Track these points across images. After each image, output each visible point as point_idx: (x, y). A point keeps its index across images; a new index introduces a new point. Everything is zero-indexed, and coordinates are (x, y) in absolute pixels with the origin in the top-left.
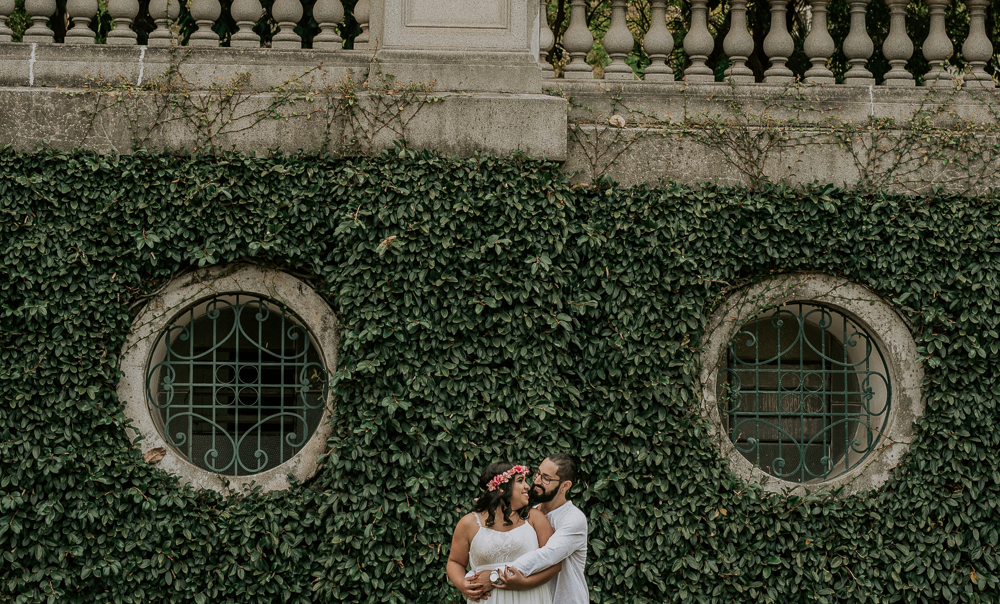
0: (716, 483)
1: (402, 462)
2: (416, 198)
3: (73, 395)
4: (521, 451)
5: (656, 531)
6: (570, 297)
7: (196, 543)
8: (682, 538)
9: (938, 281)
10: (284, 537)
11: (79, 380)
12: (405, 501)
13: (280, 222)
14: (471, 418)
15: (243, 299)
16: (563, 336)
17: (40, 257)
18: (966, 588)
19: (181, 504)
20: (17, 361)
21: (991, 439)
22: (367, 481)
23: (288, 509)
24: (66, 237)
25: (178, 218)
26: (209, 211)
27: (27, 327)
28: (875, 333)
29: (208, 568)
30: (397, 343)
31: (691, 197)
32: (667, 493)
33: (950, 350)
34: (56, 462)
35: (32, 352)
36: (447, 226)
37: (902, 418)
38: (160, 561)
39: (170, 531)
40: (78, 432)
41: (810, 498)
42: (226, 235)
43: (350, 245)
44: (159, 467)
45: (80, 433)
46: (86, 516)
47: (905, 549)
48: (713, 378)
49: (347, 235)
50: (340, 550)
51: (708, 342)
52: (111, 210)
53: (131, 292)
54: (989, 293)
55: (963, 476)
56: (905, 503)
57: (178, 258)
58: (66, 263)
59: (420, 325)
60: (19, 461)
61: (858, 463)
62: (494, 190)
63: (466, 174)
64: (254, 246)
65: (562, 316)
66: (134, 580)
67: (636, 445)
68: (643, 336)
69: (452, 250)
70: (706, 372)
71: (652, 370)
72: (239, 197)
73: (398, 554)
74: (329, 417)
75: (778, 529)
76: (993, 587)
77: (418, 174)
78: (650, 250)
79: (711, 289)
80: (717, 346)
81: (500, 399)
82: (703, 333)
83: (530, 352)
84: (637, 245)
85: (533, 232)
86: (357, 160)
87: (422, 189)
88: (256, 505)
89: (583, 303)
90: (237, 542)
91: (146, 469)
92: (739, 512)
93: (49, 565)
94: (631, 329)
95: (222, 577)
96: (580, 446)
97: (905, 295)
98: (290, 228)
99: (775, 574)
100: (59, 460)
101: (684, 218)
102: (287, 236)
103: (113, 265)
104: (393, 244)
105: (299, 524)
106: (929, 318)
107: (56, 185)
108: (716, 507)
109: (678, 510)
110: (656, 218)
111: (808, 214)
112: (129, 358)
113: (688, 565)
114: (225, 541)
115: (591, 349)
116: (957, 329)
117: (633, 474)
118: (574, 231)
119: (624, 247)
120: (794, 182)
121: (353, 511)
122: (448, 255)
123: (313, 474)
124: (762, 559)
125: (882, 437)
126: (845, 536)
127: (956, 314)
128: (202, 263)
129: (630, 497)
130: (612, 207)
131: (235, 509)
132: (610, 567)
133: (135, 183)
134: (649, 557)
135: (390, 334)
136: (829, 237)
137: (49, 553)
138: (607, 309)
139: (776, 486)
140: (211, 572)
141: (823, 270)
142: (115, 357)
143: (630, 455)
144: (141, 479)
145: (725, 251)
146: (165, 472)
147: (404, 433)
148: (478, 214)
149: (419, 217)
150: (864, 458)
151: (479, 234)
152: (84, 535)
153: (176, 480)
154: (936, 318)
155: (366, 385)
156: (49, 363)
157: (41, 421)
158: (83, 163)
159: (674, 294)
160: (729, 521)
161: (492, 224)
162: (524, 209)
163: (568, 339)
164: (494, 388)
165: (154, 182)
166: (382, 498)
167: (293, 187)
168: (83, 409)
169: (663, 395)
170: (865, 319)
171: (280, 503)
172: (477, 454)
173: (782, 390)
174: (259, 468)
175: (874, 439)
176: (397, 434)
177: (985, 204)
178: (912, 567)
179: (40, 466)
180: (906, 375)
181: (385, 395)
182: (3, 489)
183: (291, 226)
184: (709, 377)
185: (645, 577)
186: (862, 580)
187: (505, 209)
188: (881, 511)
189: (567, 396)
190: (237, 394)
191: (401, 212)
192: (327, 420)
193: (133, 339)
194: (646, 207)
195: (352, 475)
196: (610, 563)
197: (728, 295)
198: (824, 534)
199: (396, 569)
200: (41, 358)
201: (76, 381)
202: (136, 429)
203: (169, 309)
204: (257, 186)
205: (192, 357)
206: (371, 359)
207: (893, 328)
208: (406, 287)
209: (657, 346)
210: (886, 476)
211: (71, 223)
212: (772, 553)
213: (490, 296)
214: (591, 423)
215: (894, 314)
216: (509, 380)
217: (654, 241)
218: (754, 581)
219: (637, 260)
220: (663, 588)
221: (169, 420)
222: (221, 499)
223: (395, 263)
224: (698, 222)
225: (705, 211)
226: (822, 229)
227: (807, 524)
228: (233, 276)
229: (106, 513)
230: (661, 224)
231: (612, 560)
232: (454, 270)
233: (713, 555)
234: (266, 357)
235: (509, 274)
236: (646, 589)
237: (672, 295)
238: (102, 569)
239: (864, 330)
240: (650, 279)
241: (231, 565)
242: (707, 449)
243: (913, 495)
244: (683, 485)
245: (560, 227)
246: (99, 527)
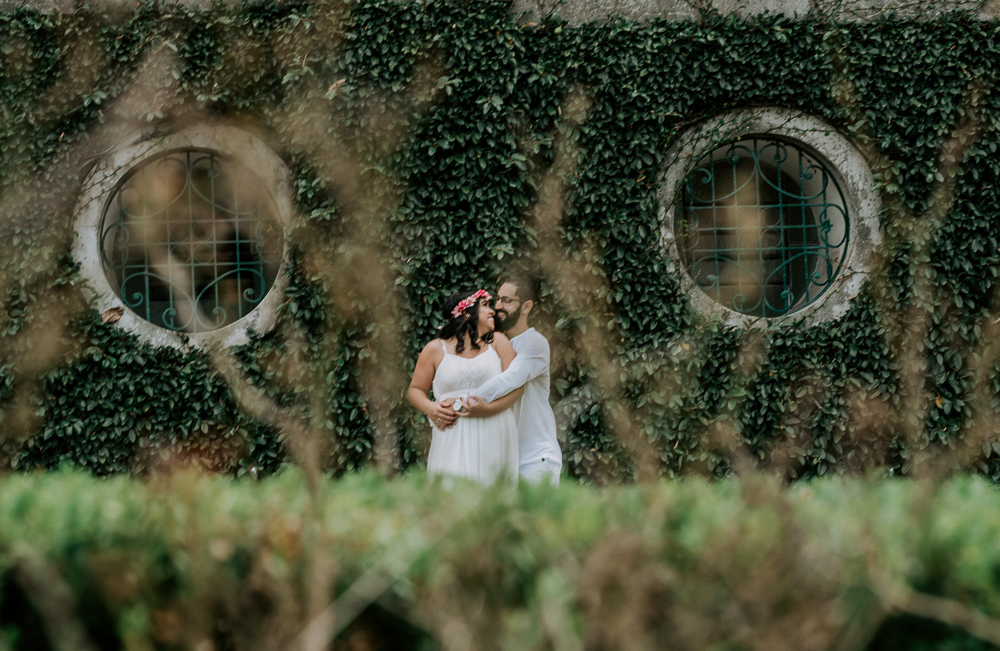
0: (677, 319)
1: (362, 308)
2: (363, 43)
3: (27, 257)
5: (620, 368)
6: (523, 138)
7: (158, 400)
8: (646, 374)
9: (892, 108)
10: (246, 390)
11: (32, 241)
12: (366, 347)
13: (228, 74)
15: (194, 156)
16: (518, 176)
18: (932, 413)
19: (141, 361)
21: (951, 264)
22: (327, 329)
23: (249, 362)
25: (124, 74)
26: (155, 66)
28: (831, 163)
29: (171, 424)
30: (351, 190)
31: (641, 33)
32: (628, 330)
33: (907, 176)
34: (13, 324)
36: (396, 68)
37: (861, 247)
38: (123, 419)
39: (131, 388)
40: (34, 294)
41: (773, 331)
42: (174, 89)
43: (299, 94)
44: (117, 326)
45: (36, 295)
46: (46, 377)
47: (869, 377)
48: (670, 215)
49: (295, 83)
50: (303, 400)
51: (664, 179)
52: (56, 69)
53: (80, 151)
54: (944, 117)
55: (925, 301)
56: (868, 331)
58: (13, 124)
59: (373, 170)
61: (819, 296)
62: (442, 31)
63: (413, 17)
64: (202, 99)
65: (516, 156)
66: (97, 440)
67: (596, 284)
68: (598, 174)
69: (402, 94)
70: (663, 209)
71: (608, 208)
72: (185, 51)
73: (362, 401)
74: (286, 269)
75: (742, 361)
76: (959, 410)
77: (365, 18)
78: (602, 87)
79: (665, 124)
80: (673, 183)
81: (457, 241)
82: (659, 170)
83: (485, 193)
84: (589, 83)
85: (483, 73)
86: (301, 8)
87: (369, 33)
88: (217, 360)
89: (539, 142)
90: (199, 398)
91: (104, 328)
92: (702, 346)
94: (586, 168)
95: (186, 432)
97: (860, 123)
98: (239, 81)
99: (741, 406)
100: (15, 321)
101: (635, 54)
102: (235, 88)
103: (60, 124)
104: (342, 89)
105: (261, 377)
106: (885, 144)
108: (678, 343)
109: (640, 346)
110: (607, 55)
111: (759, 45)
112: (81, 219)
113: (653, 401)
114: (187, 396)
116: (914, 156)
117: (594, 313)
118: (524, 71)
119: (575, 85)
120: (744, 14)
121: (315, 361)
122: (398, 99)
123: (272, 327)
124: (727, 392)
125: (842, 269)
126: (809, 366)
127: (911, 139)
128: (150, 117)
129: (592, 336)
130: (562, 46)
131: (196, 364)
132: (574, 406)
133: (78, 41)
134: (614, 394)
136: (781, 67)
138: (561, 149)
139: (737, 321)
140: (175, 427)
141: (779, 103)
142: (67, 218)
143: (591, 293)
144: (99, 338)
145: (678, 85)
146: (123, 331)
148: (427, 56)
149: (368, 62)
150: (824, 291)
151: (428, 76)
152: (44, 397)
153: (135, 338)
154: (892, 144)
155: (321, 233)
158: (25, 23)
159: (628, 131)
160: (692, 356)
161: (442, 66)
162: (473, 50)
163: (523, 180)
164: (450, 230)
165: (98, 39)
166: (343, 346)
167: (239, 39)
168: (38, 269)
169: (621, 233)
170: (820, 150)
171: (240, 357)
172: (436, 297)
174: (218, 324)
175: (834, 272)
177: (937, 28)
178: (876, 394)
180: (864, 204)
181: (341, 243)
183: (238, 78)
184: (666, 214)
186: (827, 409)
187: (454, 51)
188: (844, 340)
189: (524, 237)
190: (192, 251)
191: (349, 58)
192: (283, 273)
193: (85, 200)
194: (596, 44)
195: (312, 324)
196: (575, 402)
197: (683, 130)
198: (788, 365)
199: (361, 415)
201: (29, 242)
202: (92, 289)
203: (120, 168)
204: (202, 39)
205: (145, 216)
206: (326, 207)
207: (849, 158)
208: (357, 133)
209: (613, 184)
210: (847, 306)
211: (16, 84)
213: (443, 138)
214: (550, 264)
215: (849, 144)
216: (465, 222)
217: (605, 78)
218: (719, 414)
219: (589, 98)
220: (629, 424)
221: (124, 281)
222: (181, 355)
223: (345, 110)
224: (649, 57)
225: (655, 46)
226: (774, 60)
227: (770, 355)
228: (182, 132)
229: (66, 374)
230: (611, 61)
231: (576, 399)
233: (677, 391)
234: (220, 213)
235: (460, 116)
236: (612, 427)
237: (625, 132)
238: (64, 429)
239: (820, 162)
240: (603, 116)
241: (194, 422)
242: (667, 286)
243: (875, 323)
244: (645, 322)
245: (510, 67)
246: (59, 388)
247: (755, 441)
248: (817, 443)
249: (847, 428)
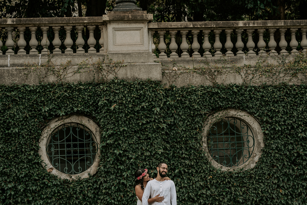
0: (209, 169)
1: (121, 168)
2: (121, 93)
3: (26, 154)
4: (154, 163)
5: (193, 183)
6: (165, 119)
7: (64, 194)
8: (200, 185)
9: (266, 109)
10: (88, 191)
11: (28, 150)
12: (123, 179)
13: (83, 102)
14: (140, 154)
15: (73, 124)
16: (164, 130)
17: (15, 115)
18: (279, 194)
19: (59, 183)
20: (10, 145)
21: (283, 152)
22: (111, 174)
23: (89, 183)
24: (22, 109)
25: (53, 102)
26: (62, 100)
27: (12, 136)
28: (249, 125)
29: (68, 201)
30: (118, 135)
31: (197, 89)
32: (195, 172)
33: (271, 128)
34: (23, 173)
35: (14, 143)
36: (130, 101)
37: (258, 148)
38: (54, 200)
39: (56, 191)
41: (235, 172)
42: (68, 107)
43: (103, 108)
44: (52, 173)
45: (29, 165)
46: (32, 189)
47: (262, 184)
48: (206, 140)
49: (102, 105)
50: (105, 194)
51: (204, 130)
52: (34, 101)
53: (41, 124)
54: (281, 112)
55: (276, 163)
56: (261, 171)
57: (54, 114)
58: (22, 117)
59: (124, 129)
60: (12, 174)
61: (246, 161)
62: (142, 90)
63: (134, 86)
64: (76, 109)
65: (163, 124)
67: (186, 160)
68: (186, 129)
69: (132, 108)
70: (204, 138)
71: (189, 138)
72: (70, 96)
73: (122, 194)
74: (99, 156)
75: (227, 181)
76: (287, 193)
77: (121, 86)
78: (187, 105)
79: (204, 115)
80: (206, 131)
81: (148, 149)
82: (202, 127)
83: (155, 135)
84: (183, 104)
85: (154, 101)
86: (103, 83)
87: (122, 91)
88: (80, 183)
89: (170, 120)
90: (75, 193)
91: (48, 174)
92: (215, 177)
93: (22, 203)
94: (182, 127)
95: (72, 203)
96: (170, 161)
97: (258, 114)
98: (86, 104)
99: (227, 193)
100: (24, 173)
101: (196, 95)
102: (85, 106)
103: (36, 117)
104: (116, 107)
105: (93, 187)
106: (265, 120)
107: (18, 95)
108: (209, 175)
109: (198, 177)
110: (188, 96)
111: (229, 92)
112: (41, 143)
113: (202, 192)
114: (72, 193)
115: (172, 133)
116: (272, 122)
117: (186, 168)
118: (165, 101)
119: (179, 104)
120: (225, 84)
121: (108, 183)
122: (131, 109)
123: (95, 173)
124: (223, 189)
125: (253, 154)
126: (245, 182)
127: (272, 118)
128: (61, 115)
129: (185, 174)
130: (175, 93)
131: (74, 184)
132: (181, 194)
133: (40, 93)
134: (192, 191)
135: (116, 132)
136: (236, 98)
137: (22, 199)
138: (176, 122)
139: (225, 169)
140: (68, 202)
141: (235, 108)
142: (37, 143)
143: (185, 162)
144: (47, 177)
145: (207, 104)
146: (54, 175)
147: (121, 160)
148: (139, 97)
149: (122, 99)
150: (248, 160)
151: (139, 103)
152: (32, 194)
153: (57, 177)
154: (267, 120)
155: (109, 147)
156: (19, 145)
157: (17, 162)
158: (25, 88)
159: (194, 117)
160: (213, 179)
161: (143, 100)
162: (151, 95)
163: (165, 131)
164: (146, 146)
165: (46, 92)
166: (116, 178)
167: (85, 92)
168: (30, 158)
169: (193, 145)
170: (246, 121)
171: (86, 181)
172: (142, 165)
173: (224, 142)
174: (80, 172)
175: (250, 154)
176: (119, 160)
177: (278, 87)
178: (264, 189)
179: (18, 175)
180: (259, 136)
181: (115, 150)
182: (8, 182)
183: (85, 103)
184: (205, 139)
185: (191, 196)
186: (250, 194)
187: (146, 95)
188: (254, 174)
189: (166, 147)
190: (72, 151)
191: (117, 97)
192: (98, 158)
193: (42, 137)
194: (185, 93)
195: (107, 173)
196: (181, 193)
197: (208, 116)
198: (239, 182)
199: (121, 198)
200: (17, 144)
201: (27, 150)
202: (45, 163)
203: (52, 128)
204: (75, 92)
205: (59, 142)
206: (111, 139)
207: (254, 123)
208: (119, 119)
209: (190, 132)
210: (255, 164)
211: (23, 105)
212: (225, 188)
213: (143, 120)
214: (173, 154)
215: (254, 119)
216: (150, 143)
217: (187, 102)
218: (221, 196)
219: (183, 108)
220: (196, 199)
221: (53, 160)
222: (70, 181)
223: (116, 112)
224: (199, 96)
225: (201, 93)
226: (234, 96)
227: (234, 179)
228: (70, 118)
229: (38, 187)
231: (181, 192)
232: (133, 113)
233: (209, 189)
234: (80, 141)
235: (148, 113)
236: (191, 200)
238: (37, 203)
239: (246, 124)
240: (187, 113)
241: (74, 200)
242: (206, 160)
243: (263, 169)
244: (200, 170)
245: (161, 100)
246: (36, 192)
247: (231, 203)
248: (248, 204)
249: (256, 199)
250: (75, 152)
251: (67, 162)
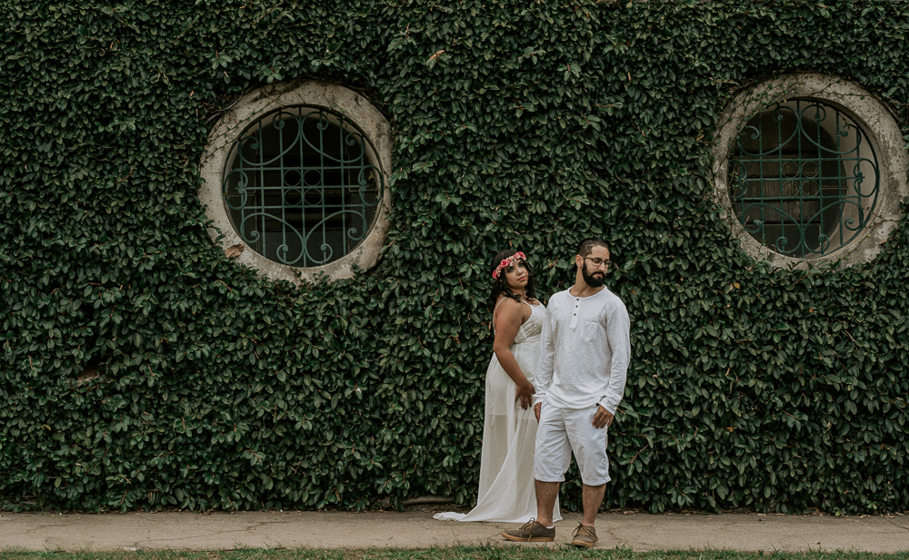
0: (730, 261)
1: (456, 251)
2: (459, 16)
3: (161, 201)
4: (559, 238)
5: (679, 305)
6: (597, 101)
7: (276, 327)
8: (702, 310)
10: (351, 319)
11: (166, 187)
12: (459, 285)
13: (338, 41)
14: (515, 210)
15: (305, 111)
16: (592, 135)
17: (126, 79)
19: (261, 293)
20: (110, 172)
22: (424, 268)
23: (355, 294)
24: (148, 60)
25: (247, 40)
26: (274, 33)
27: (117, 141)
28: (865, 124)
29: (286, 349)
30: (447, 146)
31: (701, 8)
32: (687, 270)
34: (149, 260)
35: (123, 164)
36: (488, 41)
37: (890, 198)
38: (245, 344)
39: (253, 317)
40: (167, 233)
41: (813, 272)
42: (291, 54)
43: (401, 60)
44: (239, 262)
45: (169, 234)
46: (178, 307)
47: (896, 314)
48: (724, 168)
49: (398, 50)
50: (402, 330)
51: (719, 136)
52: (187, 35)
53: (207, 107)
56: (896, 273)
57: (248, 76)
58: (149, 84)
59: (467, 129)
60: (116, 260)
61: (852, 239)
62: (527, 6)
64: (316, 63)
65: (591, 117)
66: (223, 362)
67: (659, 229)
68: (662, 132)
69: (492, 62)
70: (717, 163)
71: (671, 163)
72: (300, 20)
73: (455, 332)
74: (387, 213)
75: (786, 299)
78: (667, 56)
79: (721, 89)
80: (727, 140)
81: (539, 192)
82: (715, 129)
83: (564, 150)
84: (655, 52)
85: (564, 43)
87: (464, 7)
88: (326, 293)
89: (612, 105)
90: (311, 326)
91: (227, 264)
92: (751, 285)
93: (147, 351)
94: (651, 127)
95: (299, 356)
96: (610, 231)
97: (893, 90)
98: (348, 47)
99: (784, 339)
100: (152, 258)
101: (696, 27)
102: (344, 54)
103: (191, 84)
104: (441, 58)
105: (365, 308)
107: (136, 13)
108: (731, 281)
109: (697, 285)
110: (671, 28)
111: (805, 20)
112: (207, 166)
113: (708, 334)
114: (301, 324)
115: (616, 146)
117: (657, 255)
118: (599, 41)
119: (644, 54)
121: (413, 295)
122: (489, 66)
123: (373, 263)
124: (772, 325)
125: (872, 216)
126: (844, 304)
128: (270, 79)
129: (655, 275)
130: (632, 18)
131: (308, 296)
132: (639, 337)
133: (206, 11)
134: (674, 327)
135: (440, 138)
136: (824, 40)
137: (146, 340)
138: (630, 110)
139: (781, 262)
140: (289, 352)
141: (821, 70)
142: (195, 165)
143: (655, 238)
144: (224, 272)
145: (733, 55)
146: (245, 266)
147: (456, 225)
148: (515, 28)
149: (463, 33)
150: (856, 235)
151: (515, 46)
152: (176, 323)
153: (254, 272)
155: (420, 183)
156: (138, 172)
157: (133, 224)
159: (689, 95)
160: (742, 294)
161: (527, 37)
162: (555, 23)
163: (597, 138)
164: (533, 183)
165: (224, 8)
166: (438, 283)
167: (348, 10)
168: (171, 212)
169: (682, 185)
170: (856, 112)
171: (346, 290)
172: (520, 242)
173: (783, 177)
174: (325, 260)
175: (865, 218)
176: (448, 226)
178: (903, 329)
179: (135, 264)
180: (893, 160)
181: (437, 193)
182: (103, 285)
183: (347, 45)
184: (720, 167)
185: (670, 344)
186: (860, 342)
187: (538, 24)
188: (875, 281)
189: (598, 188)
190: (303, 195)
191: (446, 28)
192: (384, 216)
193: (210, 149)
194: (663, 18)
195: (411, 264)
196: (639, 334)
197: (735, 94)
198: (825, 302)
199: (453, 344)
200: (132, 168)
201: (163, 188)
202: (218, 229)
203: (241, 121)
204: (315, 10)
205: (262, 164)
206: (424, 161)
207: (881, 119)
208: (452, 96)
209: (675, 142)
210: (877, 251)
211: (151, 48)
212: (780, 320)
213: (528, 101)
214: (618, 212)
215: (882, 107)
216: (546, 175)
217: (670, 48)
218: (765, 345)
219: (655, 65)
220: (686, 354)
221: (244, 220)
222: (294, 288)
223: (442, 75)
224: (709, 30)
225: (714, 19)
226: (818, 33)
227: (810, 294)
228: (296, 90)
229: (195, 304)
230: (676, 33)
231: (641, 331)
232: (495, 79)
233: (729, 324)
234: (327, 162)
235: (543, 82)
236: (671, 356)
237: (686, 96)
238: (194, 353)
239: (854, 122)
240: (668, 82)
241: (307, 346)
242: (721, 232)
243: (903, 266)
244: (702, 263)
245: (587, 38)
246: (189, 317)
247: (797, 369)
248: (850, 372)
249: (877, 359)
250: (312, 198)
251: (288, 230)
